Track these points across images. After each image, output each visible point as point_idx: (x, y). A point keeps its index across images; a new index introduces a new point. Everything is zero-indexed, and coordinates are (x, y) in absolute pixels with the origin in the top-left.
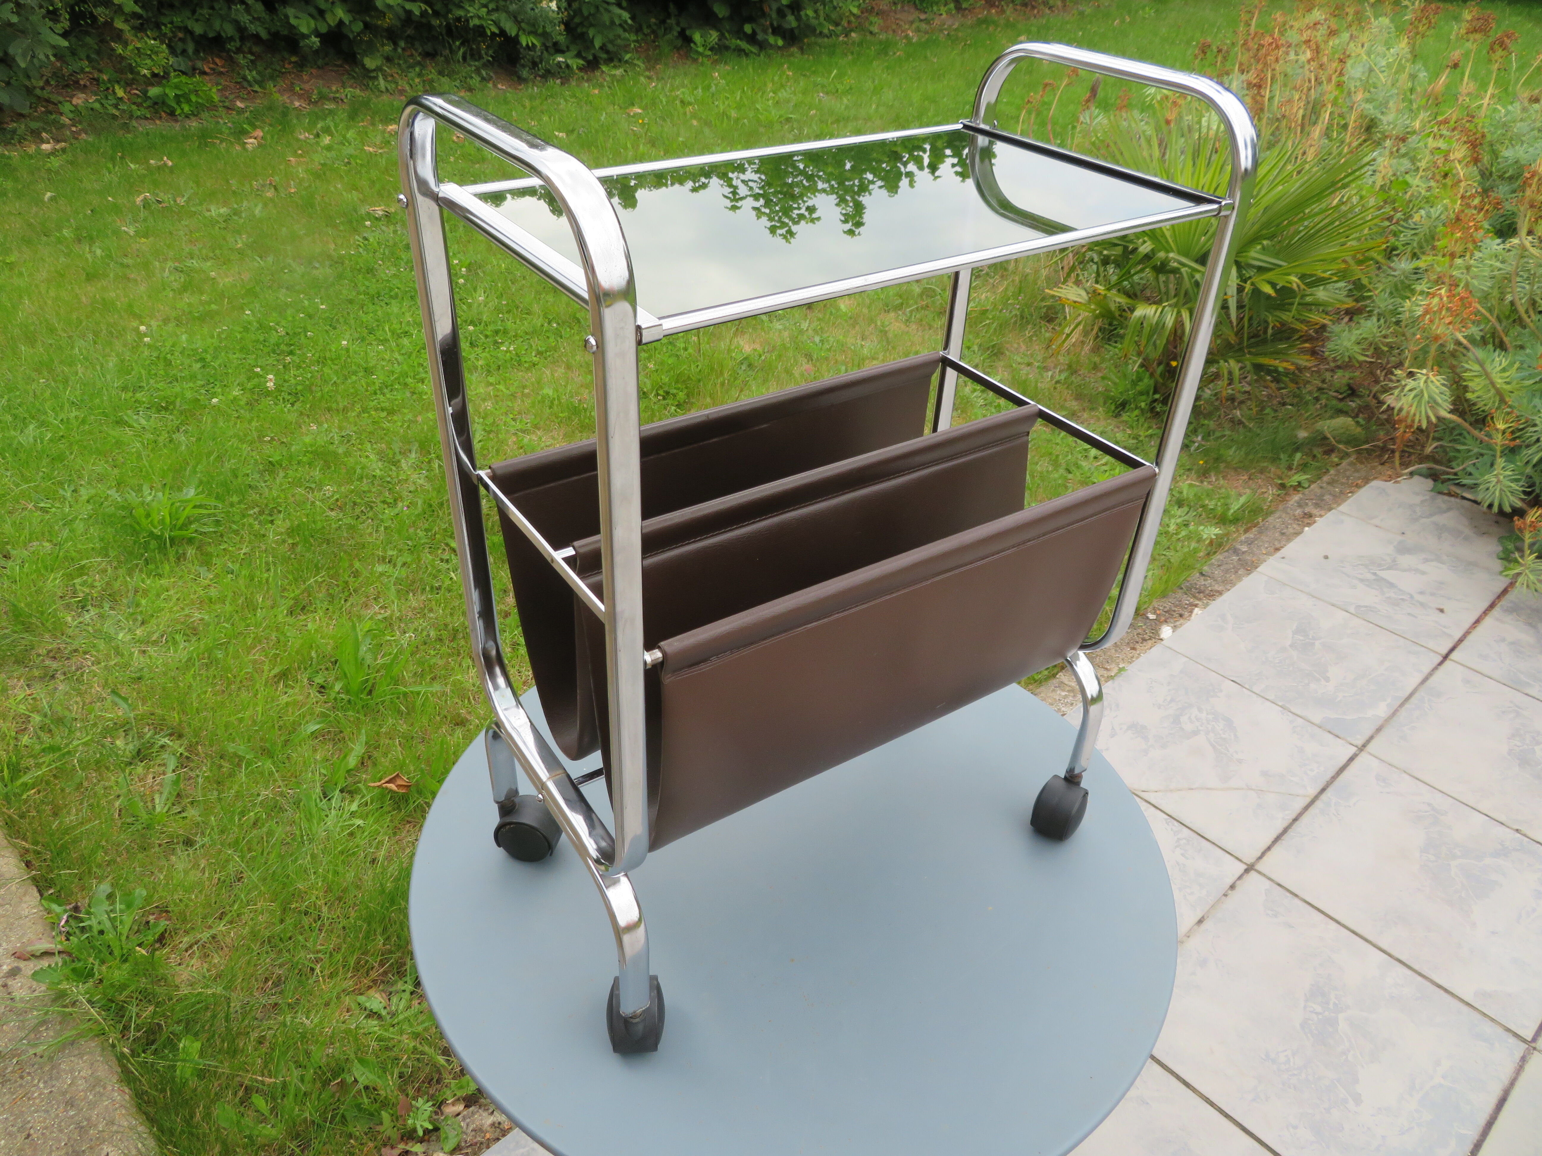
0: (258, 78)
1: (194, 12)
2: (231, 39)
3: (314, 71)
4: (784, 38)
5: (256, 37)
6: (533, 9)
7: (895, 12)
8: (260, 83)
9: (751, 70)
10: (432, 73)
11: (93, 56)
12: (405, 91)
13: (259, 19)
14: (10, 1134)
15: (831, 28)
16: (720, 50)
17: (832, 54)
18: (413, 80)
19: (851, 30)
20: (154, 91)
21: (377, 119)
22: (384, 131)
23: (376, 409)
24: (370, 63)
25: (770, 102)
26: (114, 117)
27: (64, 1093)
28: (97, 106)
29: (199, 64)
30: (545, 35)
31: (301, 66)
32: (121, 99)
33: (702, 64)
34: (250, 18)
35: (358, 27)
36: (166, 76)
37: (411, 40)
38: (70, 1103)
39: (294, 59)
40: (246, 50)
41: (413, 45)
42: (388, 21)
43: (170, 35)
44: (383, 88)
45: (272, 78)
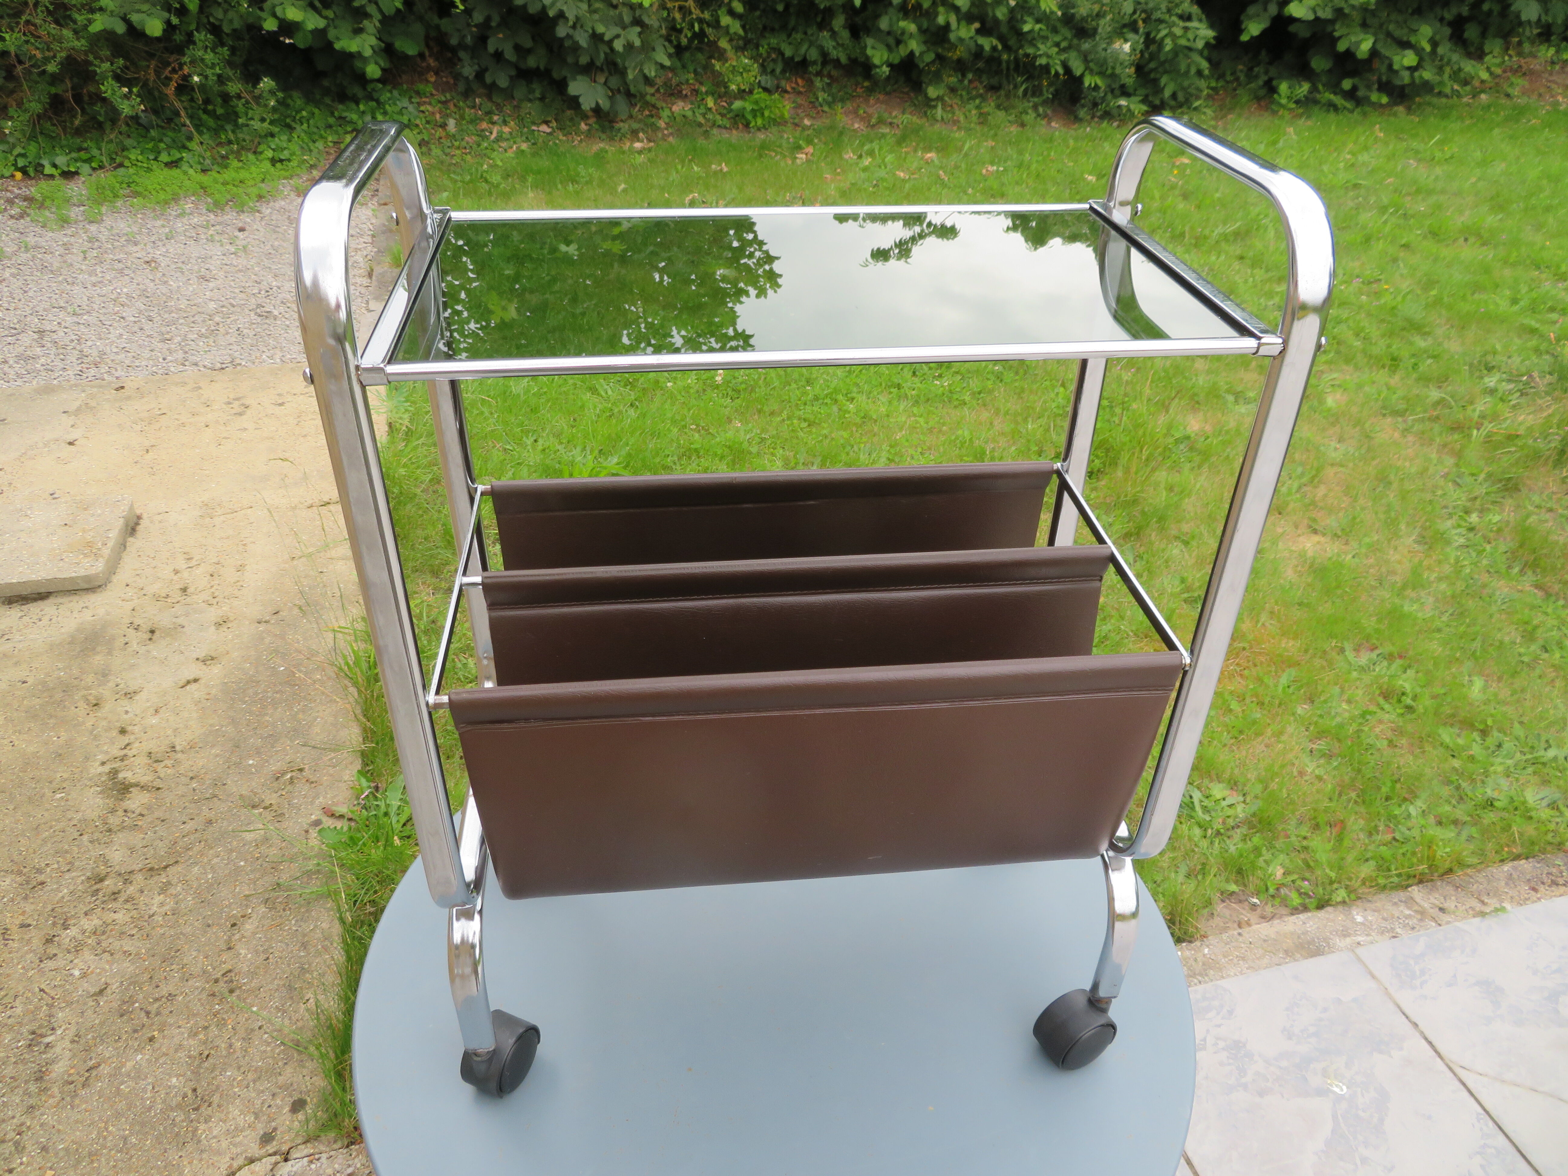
0: (830, 99)
1: (789, 36)
2: (815, 63)
3: (881, 97)
4: (1390, 94)
5: (837, 62)
6: (1105, 50)
7: (1551, 74)
8: (830, 104)
9: (1333, 127)
10: (989, 107)
11: (699, 70)
12: (959, 121)
13: (842, 45)
14: (257, 952)
15: (1456, 87)
16: (1307, 103)
17: (1444, 117)
18: (970, 111)
19: (1483, 91)
20: (737, 104)
21: (921, 145)
22: (922, 158)
23: (799, 419)
24: (932, 92)
25: (1342, 164)
26: (700, 125)
27: (304, 935)
28: (689, 114)
29: (783, 83)
30: (1113, 76)
31: (870, 91)
32: (710, 109)
33: (1282, 117)
34: (834, 44)
35: (930, 57)
36: (751, 92)
37: (979, 72)
38: (304, 946)
39: (866, 84)
40: (825, 73)
41: (980, 77)
42: (960, 53)
43: (765, 55)
44: (939, 118)
45: (842, 100)
